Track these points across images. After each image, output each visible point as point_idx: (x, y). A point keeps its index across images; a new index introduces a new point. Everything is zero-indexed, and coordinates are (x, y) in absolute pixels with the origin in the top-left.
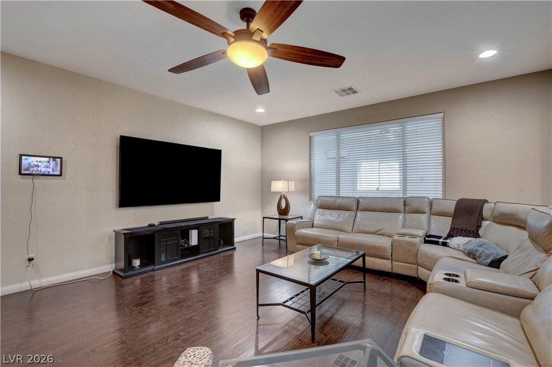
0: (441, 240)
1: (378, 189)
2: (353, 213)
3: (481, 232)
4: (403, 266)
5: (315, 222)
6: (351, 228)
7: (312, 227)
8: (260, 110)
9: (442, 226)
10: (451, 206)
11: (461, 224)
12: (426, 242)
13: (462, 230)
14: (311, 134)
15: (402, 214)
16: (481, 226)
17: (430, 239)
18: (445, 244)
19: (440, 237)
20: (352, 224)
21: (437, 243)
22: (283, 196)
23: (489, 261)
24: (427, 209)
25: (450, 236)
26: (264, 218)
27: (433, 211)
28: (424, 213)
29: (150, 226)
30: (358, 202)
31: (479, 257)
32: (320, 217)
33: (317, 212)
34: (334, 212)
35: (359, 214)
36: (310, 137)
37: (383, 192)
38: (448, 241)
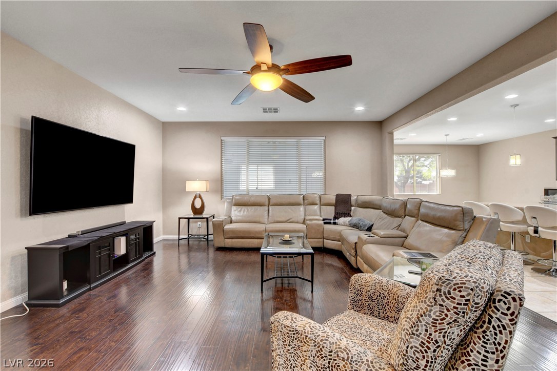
0: (332, 221)
1: (257, 188)
2: (266, 208)
3: (351, 214)
4: (314, 241)
5: (233, 218)
6: (266, 220)
7: (231, 223)
8: (182, 108)
9: (330, 212)
10: (333, 199)
11: (342, 209)
12: (325, 223)
13: (342, 213)
14: (222, 138)
15: (303, 206)
16: (351, 210)
17: (327, 222)
18: (335, 223)
19: (331, 220)
20: (267, 217)
21: (330, 223)
22: (198, 196)
23: (366, 228)
24: (318, 202)
25: (335, 218)
26: (180, 218)
27: (322, 203)
28: (317, 204)
29: (70, 236)
30: (269, 199)
31: (361, 227)
32: (236, 213)
33: (233, 210)
34: (249, 208)
35: (271, 208)
36: (222, 140)
37: (261, 190)
38: (336, 221)
